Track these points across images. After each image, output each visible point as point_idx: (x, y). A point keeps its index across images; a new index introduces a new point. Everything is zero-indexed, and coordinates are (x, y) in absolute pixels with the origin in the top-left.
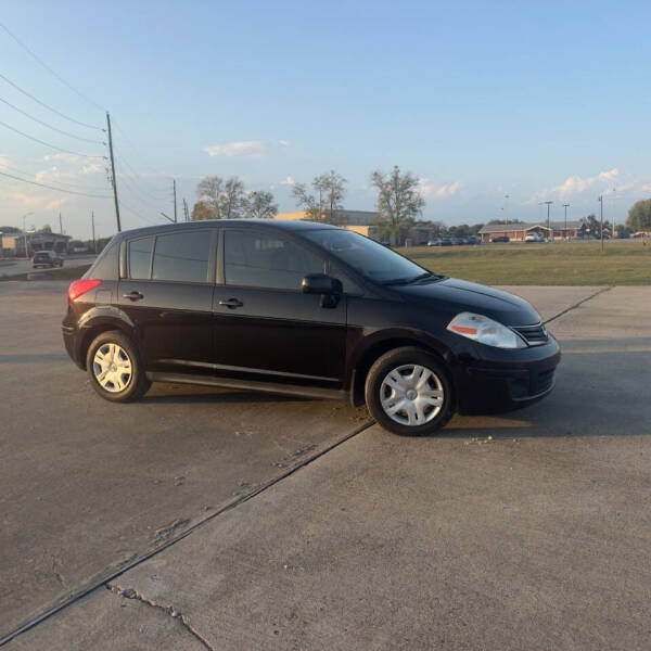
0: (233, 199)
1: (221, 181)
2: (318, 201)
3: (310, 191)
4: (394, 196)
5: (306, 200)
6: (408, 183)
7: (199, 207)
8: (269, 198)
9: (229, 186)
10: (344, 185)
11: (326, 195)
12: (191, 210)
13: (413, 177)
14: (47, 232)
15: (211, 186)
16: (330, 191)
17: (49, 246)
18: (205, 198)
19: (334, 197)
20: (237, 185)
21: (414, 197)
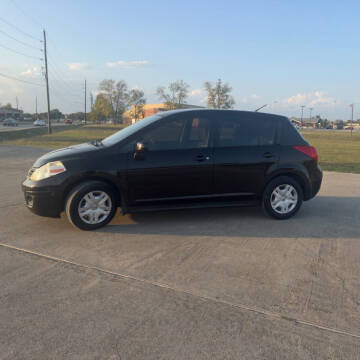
0: (120, 94)
1: (113, 82)
2: (171, 97)
3: (167, 91)
4: (217, 97)
5: (164, 96)
6: (226, 90)
7: (100, 97)
8: (141, 95)
9: (118, 85)
10: (188, 89)
11: (177, 94)
12: (95, 98)
13: (229, 86)
14: (9, 107)
15: (107, 85)
16: (179, 92)
17: (9, 115)
18: (104, 92)
19: (182, 96)
20: (123, 85)
21: (229, 98)
